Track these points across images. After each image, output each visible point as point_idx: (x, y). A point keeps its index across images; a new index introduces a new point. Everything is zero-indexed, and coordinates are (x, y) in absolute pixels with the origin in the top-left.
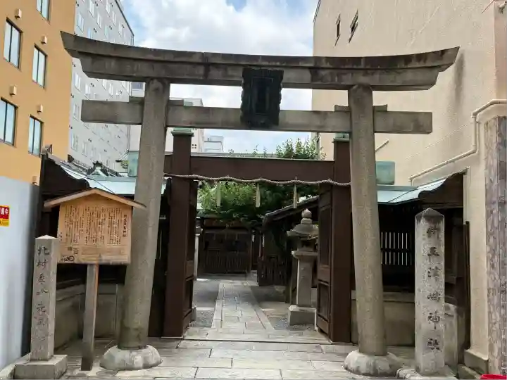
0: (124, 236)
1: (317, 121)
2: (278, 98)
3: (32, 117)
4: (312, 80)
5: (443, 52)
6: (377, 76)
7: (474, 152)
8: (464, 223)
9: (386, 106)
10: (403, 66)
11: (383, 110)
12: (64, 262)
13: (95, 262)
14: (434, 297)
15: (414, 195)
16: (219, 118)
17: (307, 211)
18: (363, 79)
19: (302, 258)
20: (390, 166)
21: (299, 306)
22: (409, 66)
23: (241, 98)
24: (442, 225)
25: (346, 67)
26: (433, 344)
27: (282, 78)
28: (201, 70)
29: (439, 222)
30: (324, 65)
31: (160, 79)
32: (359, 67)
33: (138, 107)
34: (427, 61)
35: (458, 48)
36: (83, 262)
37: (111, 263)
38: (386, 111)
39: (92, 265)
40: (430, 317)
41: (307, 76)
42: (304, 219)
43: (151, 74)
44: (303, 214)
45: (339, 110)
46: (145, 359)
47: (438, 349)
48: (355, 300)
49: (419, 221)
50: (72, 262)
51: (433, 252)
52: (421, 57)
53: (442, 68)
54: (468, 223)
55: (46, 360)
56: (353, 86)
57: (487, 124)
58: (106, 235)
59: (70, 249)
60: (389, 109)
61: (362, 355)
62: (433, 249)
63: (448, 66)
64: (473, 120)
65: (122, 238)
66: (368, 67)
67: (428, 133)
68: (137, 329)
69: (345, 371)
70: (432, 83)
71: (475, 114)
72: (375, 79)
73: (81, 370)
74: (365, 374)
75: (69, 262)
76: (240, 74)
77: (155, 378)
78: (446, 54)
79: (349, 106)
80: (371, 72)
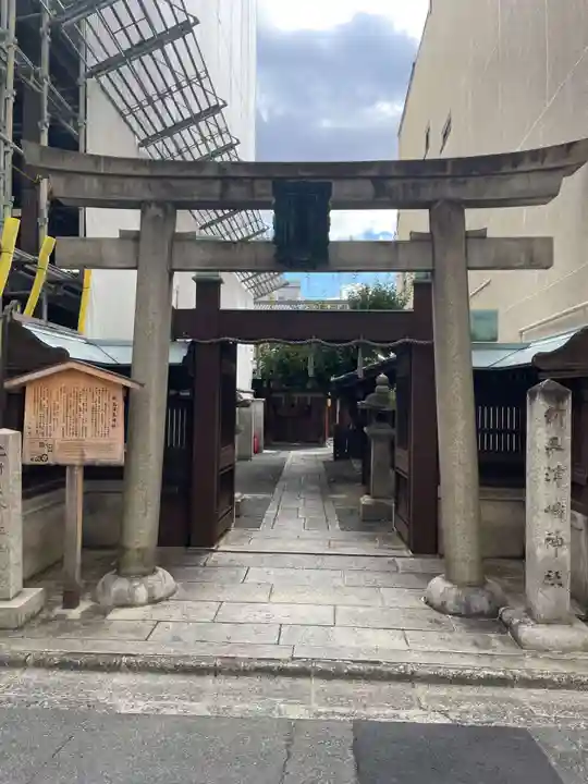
0: (113, 426)
1: (384, 256)
2: (325, 224)
4: (376, 195)
5: (570, 145)
6: (471, 186)
9: (486, 229)
10: (510, 170)
11: (481, 235)
12: (34, 463)
13: (77, 463)
14: (554, 510)
15: (525, 357)
17: (382, 375)
18: (451, 192)
19: (379, 438)
20: (492, 316)
21: (374, 498)
22: (520, 168)
24: (568, 404)
25: (426, 174)
26: (553, 578)
27: (330, 194)
28: (216, 187)
29: (563, 401)
30: (394, 173)
31: (160, 204)
32: (445, 174)
33: (130, 245)
34: (547, 160)
36: (61, 462)
37: (97, 464)
38: (485, 237)
39: (72, 466)
40: (548, 540)
41: (367, 188)
42: (378, 387)
43: (147, 196)
44: (377, 380)
45: (417, 238)
46: (150, 590)
47: (561, 585)
49: (533, 397)
50: (46, 463)
51: (554, 445)
52: (536, 155)
53: (569, 170)
55: (8, 599)
56: (436, 201)
58: (89, 425)
59: (42, 445)
60: (489, 235)
61: (449, 585)
62: (553, 441)
63: (578, 167)
66: (458, 173)
67: (547, 268)
68: (138, 550)
69: (427, 606)
70: (554, 194)
72: (469, 190)
73: (64, 608)
74: (454, 614)
75: (41, 463)
76: (269, 190)
77: (158, 622)
78: (575, 148)
79: (431, 233)
80: (462, 179)
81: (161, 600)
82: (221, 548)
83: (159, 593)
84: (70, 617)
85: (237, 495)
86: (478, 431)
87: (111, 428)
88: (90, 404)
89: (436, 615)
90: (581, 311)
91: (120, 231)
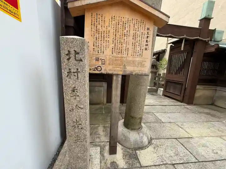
0: (146, 49)
50: (100, 72)
58: (130, 47)
59: (97, 59)
65: (144, 51)
88: (132, 32)
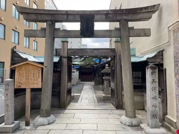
1: (108, 34)
3: (34, 40)
4: (106, 18)
5: (154, 6)
6: (130, 16)
7: (168, 42)
8: (164, 69)
9: (134, 27)
10: (140, 12)
11: (132, 28)
14: (154, 98)
15: (144, 59)
16: (73, 34)
17: (107, 65)
18: (125, 17)
19: (106, 80)
20: (134, 49)
21: (105, 94)
22: (142, 12)
23: (80, 26)
24: (157, 70)
25: (118, 13)
26: (155, 116)
27: (94, 18)
28: (65, 17)
30: (110, 13)
31: (51, 21)
32: (123, 13)
33: (44, 31)
34: (149, 9)
35: (160, 4)
36: (24, 88)
37: (34, 88)
38: (134, 29)
39: (28, 88)
40: (153, 106)
41: (104, 17)
42: (106, 67)
45: (116, 29)
46: (49, 121)
47: (157, 118)
48: (124, 95)
52: (146, 8)
53: (154, 12)
54: (165, 69)
55: (10, 125)
56: (121, 20)
57: (174, 30)
59: (20, 83)
62: (153, 80)
63: (156, 11)
64: (168, 30)
66: (126, 13)
67: (149, 36)
69: (121, 124)
70: (150, 18)
71: (169, 27)
73: (26, 126)
74: (128, 126)
75: (19, 88)
76: (79, 17)
77: (50, 130)
78: (156, 6)
79: (120, 28)
80: (127, 14)
81: (51, 124)
82: (67, 108)
83: (51, 121)
84: (27, 129)
85: (72, 94)
86: (133, 78)
87: (38, 78)
88: (32, 72)
89: (124, 126)
90: (158, 47)
91: (41, 28)
